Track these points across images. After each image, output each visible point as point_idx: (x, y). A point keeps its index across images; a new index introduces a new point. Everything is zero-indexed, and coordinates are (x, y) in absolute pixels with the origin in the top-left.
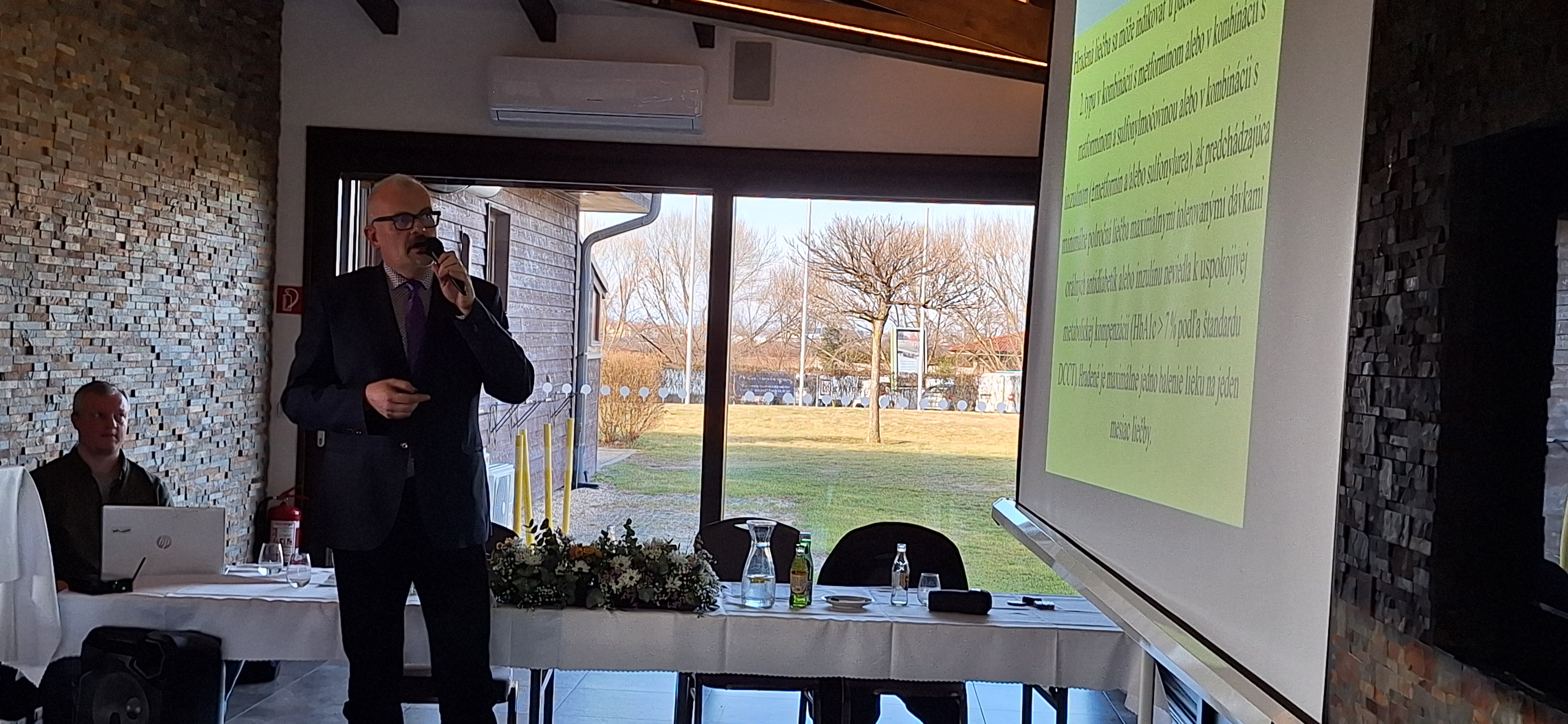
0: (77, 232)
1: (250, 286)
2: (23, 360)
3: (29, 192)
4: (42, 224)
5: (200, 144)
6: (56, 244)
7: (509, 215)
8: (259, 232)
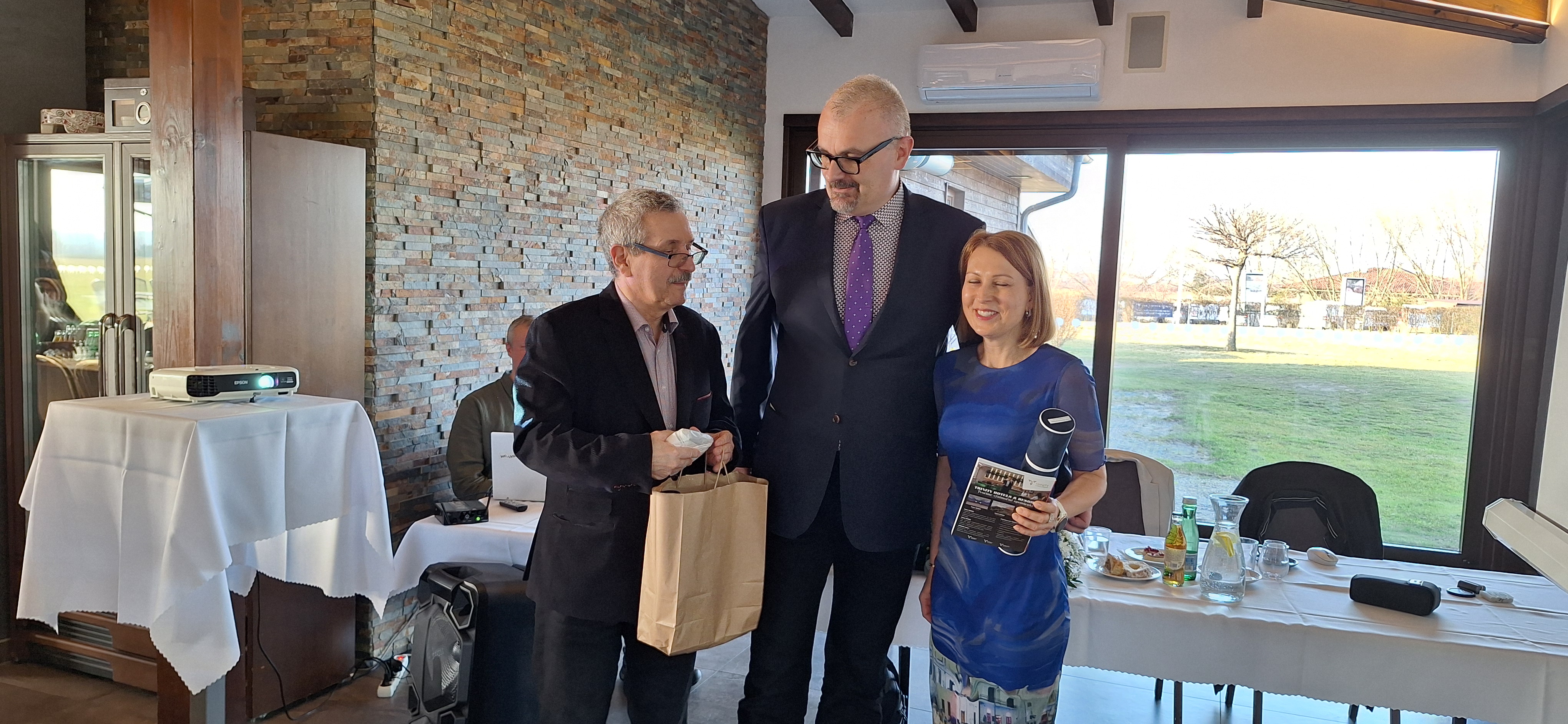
0: (555, 188)
1: (737, 238)
2: (492, 293)
3: (496, 151)
4: (511, 179)
5: (686, 123)
6: (528, 196)
7: (964, 192)
8: (745, 196)
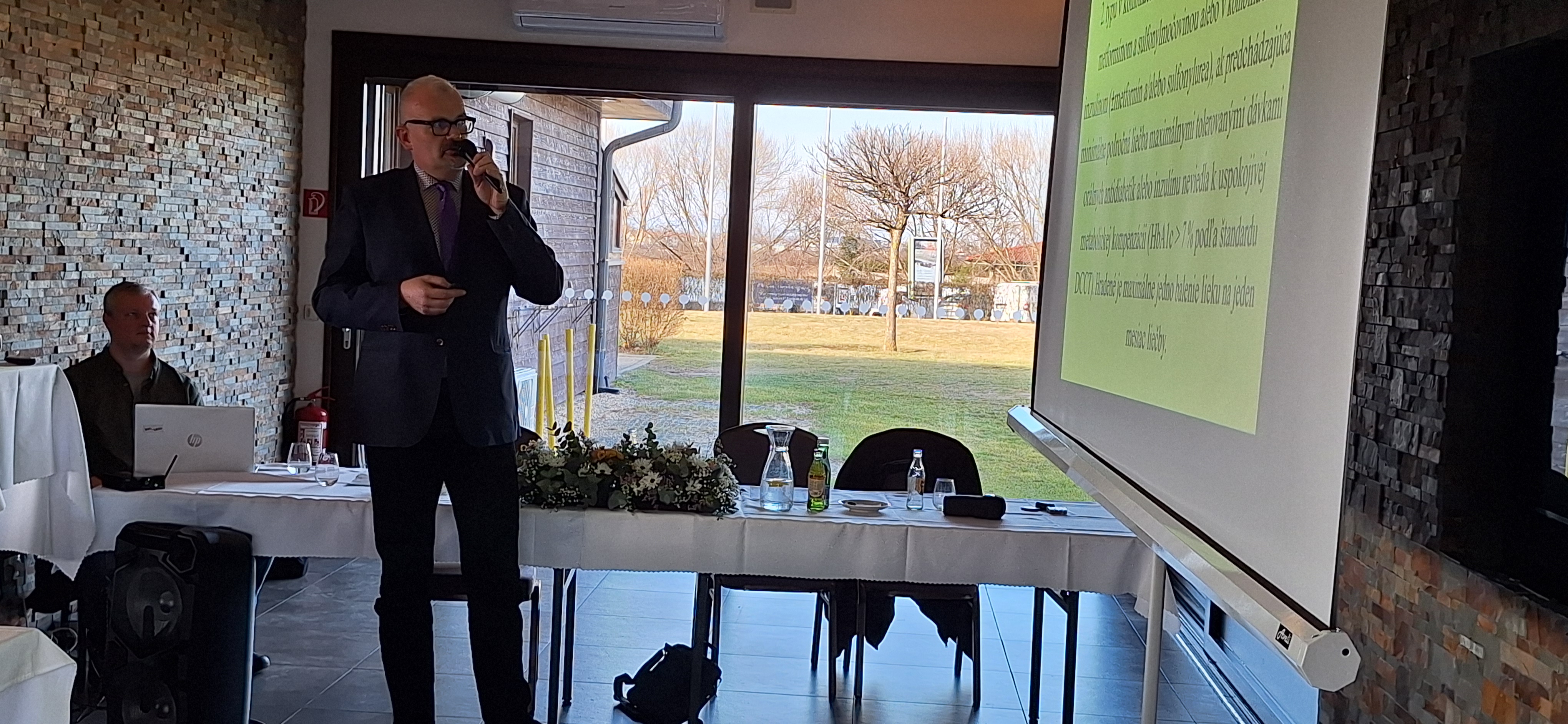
0: (107, 133)
1: (277, 189)
2: (55, 260)
3: (60, 94)
4: (72, 126)
5: (227, 48)
6: (86, 145)
7: (532, 121)
8: (285, 135)
